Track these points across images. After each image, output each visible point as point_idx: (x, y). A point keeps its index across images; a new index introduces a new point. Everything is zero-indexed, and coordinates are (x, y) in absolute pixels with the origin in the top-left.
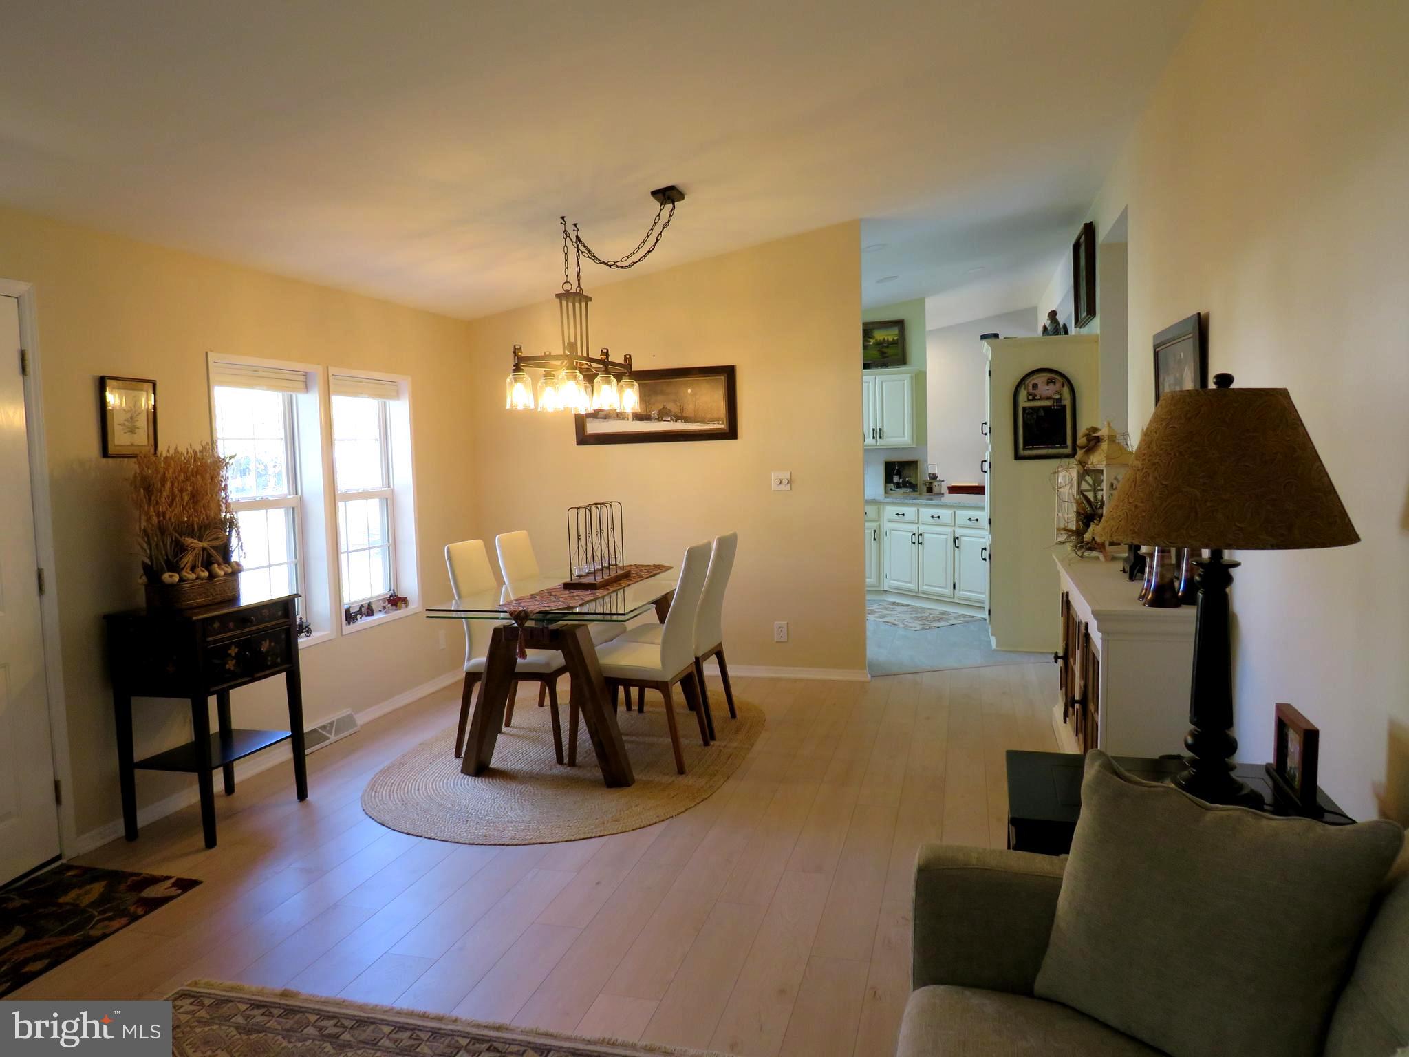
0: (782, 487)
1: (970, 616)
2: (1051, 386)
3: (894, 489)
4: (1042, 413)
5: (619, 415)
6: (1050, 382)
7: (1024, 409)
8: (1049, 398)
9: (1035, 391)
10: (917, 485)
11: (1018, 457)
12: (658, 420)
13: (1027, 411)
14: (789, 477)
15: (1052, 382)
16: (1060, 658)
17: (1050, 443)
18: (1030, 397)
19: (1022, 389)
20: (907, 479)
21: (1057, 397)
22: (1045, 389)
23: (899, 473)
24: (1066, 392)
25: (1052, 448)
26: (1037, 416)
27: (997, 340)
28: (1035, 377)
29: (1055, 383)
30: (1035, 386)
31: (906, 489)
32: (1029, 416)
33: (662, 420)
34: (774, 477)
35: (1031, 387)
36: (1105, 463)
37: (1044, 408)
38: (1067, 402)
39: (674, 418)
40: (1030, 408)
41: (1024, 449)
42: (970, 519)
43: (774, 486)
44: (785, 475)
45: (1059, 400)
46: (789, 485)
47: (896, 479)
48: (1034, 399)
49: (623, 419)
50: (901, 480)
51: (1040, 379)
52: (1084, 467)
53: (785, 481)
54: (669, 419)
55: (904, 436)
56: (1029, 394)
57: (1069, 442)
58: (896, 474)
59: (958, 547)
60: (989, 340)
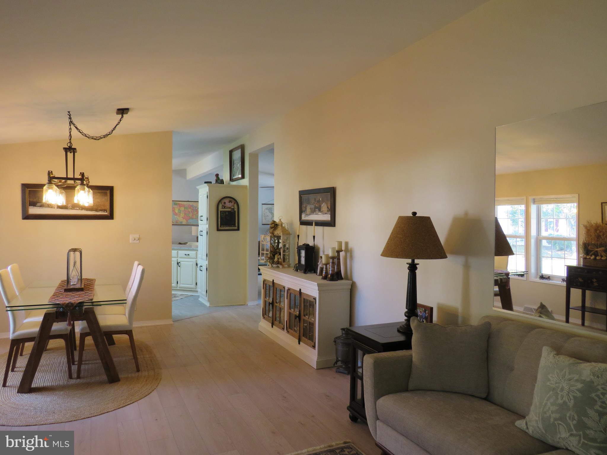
0: (135, 241)
1: (187, 295)
2: (230, 203)
4: (227, 213)
5: (49, 206)
6: (230, 202)
7: (221, 211)
8: (230, 208)
9: (225, 205)
11: (218, 230)
12: (72, 209)
13: (222, 213)
14: (138, 237)
15: (231, 202)
16: (271, 304)
17: (229, 225)
18: (223, 207)
19: (220, 203)
21: (233, 207)
22: (228, 204)
24: (236, 205)
25: (231, 227)
26: (225, 214)
27: (211, 184)
28: (225, 199)
29: (232, 202)
30: (225, 203)
32: (222, 214)
33: (74, 209)
34: (131, 237)
35: (223, 203)
36: (282, 233)
37: (228, 211)
38: (236, 210)
39: (80, 208)
40: (223, 211)
41: (221, 227)
42: (185, 255)
43: (131, 241)
44: (137, 236)
45: (233, 209)
46: (138, 241)
48: (224, 208)
49: (52, 207)
51: (226, 201)
52: (274, 235)
53: (136, 239)
54: (78, 209)
56: (223, 206)
57: (236, 225)
59: (179, 266)
60: (208, 184)
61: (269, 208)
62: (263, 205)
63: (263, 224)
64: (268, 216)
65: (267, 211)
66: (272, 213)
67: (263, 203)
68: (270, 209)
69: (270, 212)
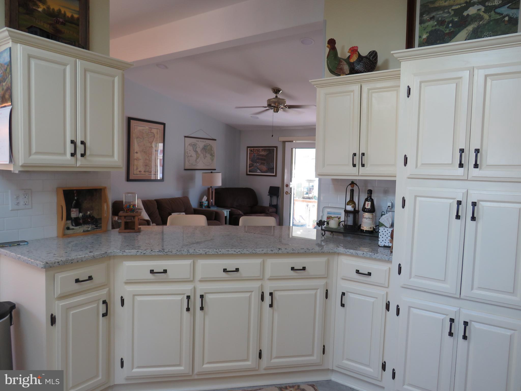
3: (71, 227)
10: (100, 219)
20: (89, 213)
23: (78, 206)
31: (88, 226)
47: (74, 214)
50: (81, 215)
55: (113, 156)
58: (75, 207)
61: (193, 143)
62: (185, 138)
63: (185, 170)
64: (192, 157)
65: (191, 148)
66: (197, 151)
67: (186, 135)
68: (194, 145)
69: (194, 151)
